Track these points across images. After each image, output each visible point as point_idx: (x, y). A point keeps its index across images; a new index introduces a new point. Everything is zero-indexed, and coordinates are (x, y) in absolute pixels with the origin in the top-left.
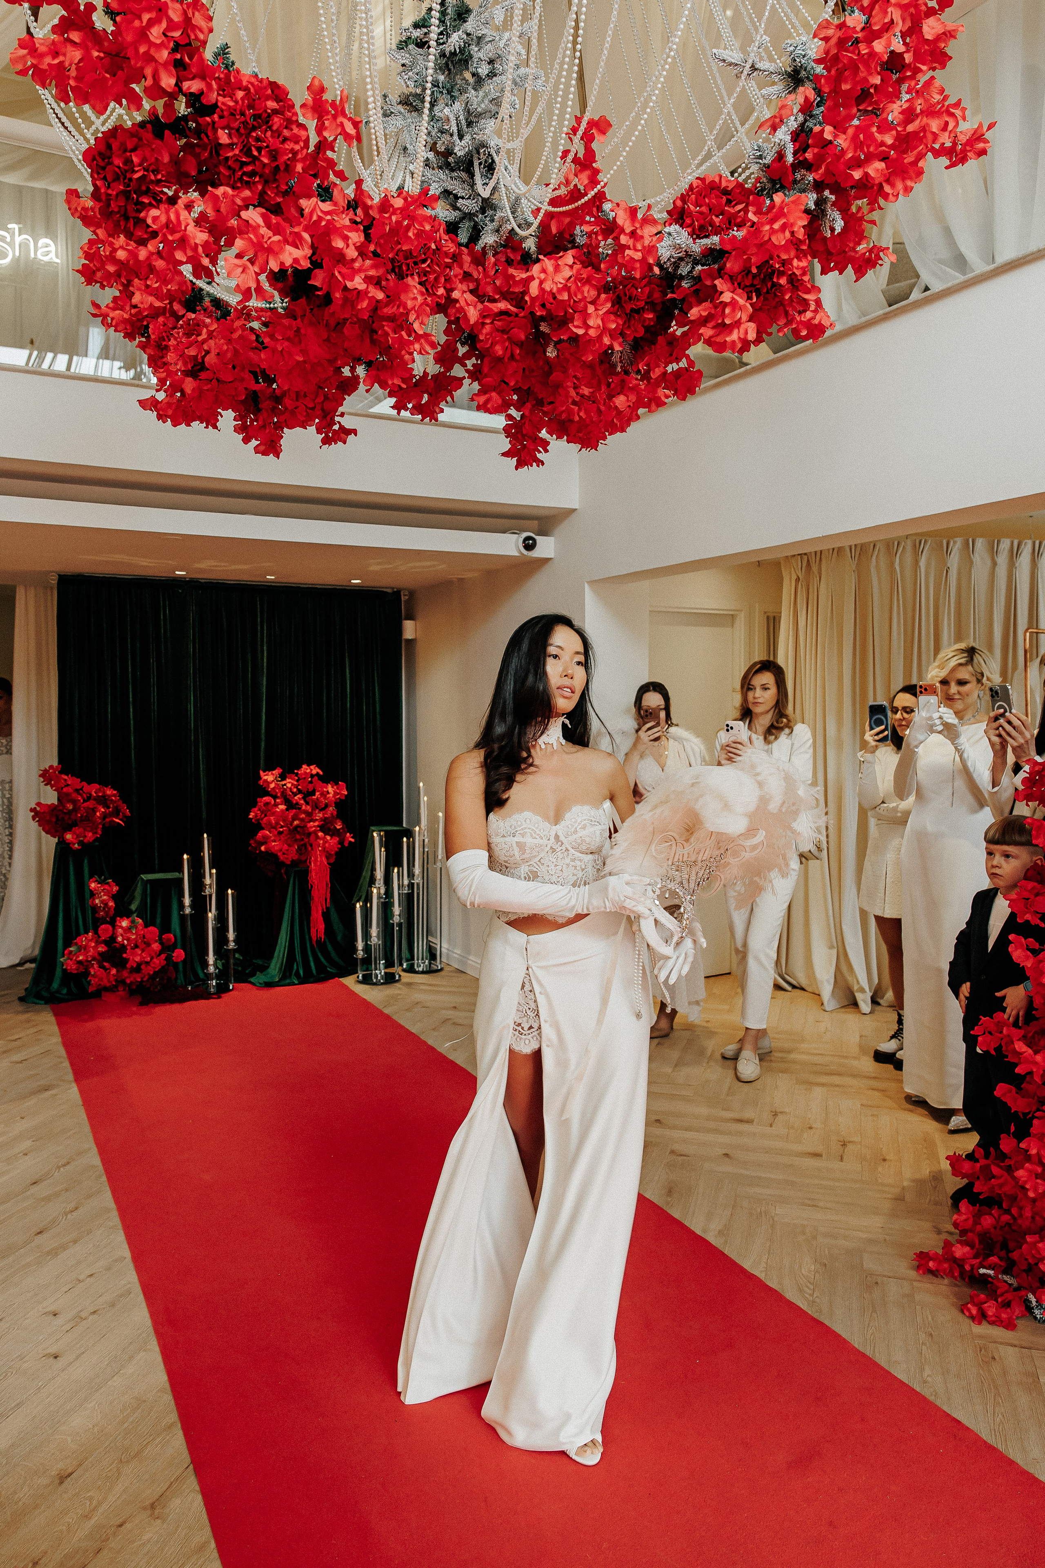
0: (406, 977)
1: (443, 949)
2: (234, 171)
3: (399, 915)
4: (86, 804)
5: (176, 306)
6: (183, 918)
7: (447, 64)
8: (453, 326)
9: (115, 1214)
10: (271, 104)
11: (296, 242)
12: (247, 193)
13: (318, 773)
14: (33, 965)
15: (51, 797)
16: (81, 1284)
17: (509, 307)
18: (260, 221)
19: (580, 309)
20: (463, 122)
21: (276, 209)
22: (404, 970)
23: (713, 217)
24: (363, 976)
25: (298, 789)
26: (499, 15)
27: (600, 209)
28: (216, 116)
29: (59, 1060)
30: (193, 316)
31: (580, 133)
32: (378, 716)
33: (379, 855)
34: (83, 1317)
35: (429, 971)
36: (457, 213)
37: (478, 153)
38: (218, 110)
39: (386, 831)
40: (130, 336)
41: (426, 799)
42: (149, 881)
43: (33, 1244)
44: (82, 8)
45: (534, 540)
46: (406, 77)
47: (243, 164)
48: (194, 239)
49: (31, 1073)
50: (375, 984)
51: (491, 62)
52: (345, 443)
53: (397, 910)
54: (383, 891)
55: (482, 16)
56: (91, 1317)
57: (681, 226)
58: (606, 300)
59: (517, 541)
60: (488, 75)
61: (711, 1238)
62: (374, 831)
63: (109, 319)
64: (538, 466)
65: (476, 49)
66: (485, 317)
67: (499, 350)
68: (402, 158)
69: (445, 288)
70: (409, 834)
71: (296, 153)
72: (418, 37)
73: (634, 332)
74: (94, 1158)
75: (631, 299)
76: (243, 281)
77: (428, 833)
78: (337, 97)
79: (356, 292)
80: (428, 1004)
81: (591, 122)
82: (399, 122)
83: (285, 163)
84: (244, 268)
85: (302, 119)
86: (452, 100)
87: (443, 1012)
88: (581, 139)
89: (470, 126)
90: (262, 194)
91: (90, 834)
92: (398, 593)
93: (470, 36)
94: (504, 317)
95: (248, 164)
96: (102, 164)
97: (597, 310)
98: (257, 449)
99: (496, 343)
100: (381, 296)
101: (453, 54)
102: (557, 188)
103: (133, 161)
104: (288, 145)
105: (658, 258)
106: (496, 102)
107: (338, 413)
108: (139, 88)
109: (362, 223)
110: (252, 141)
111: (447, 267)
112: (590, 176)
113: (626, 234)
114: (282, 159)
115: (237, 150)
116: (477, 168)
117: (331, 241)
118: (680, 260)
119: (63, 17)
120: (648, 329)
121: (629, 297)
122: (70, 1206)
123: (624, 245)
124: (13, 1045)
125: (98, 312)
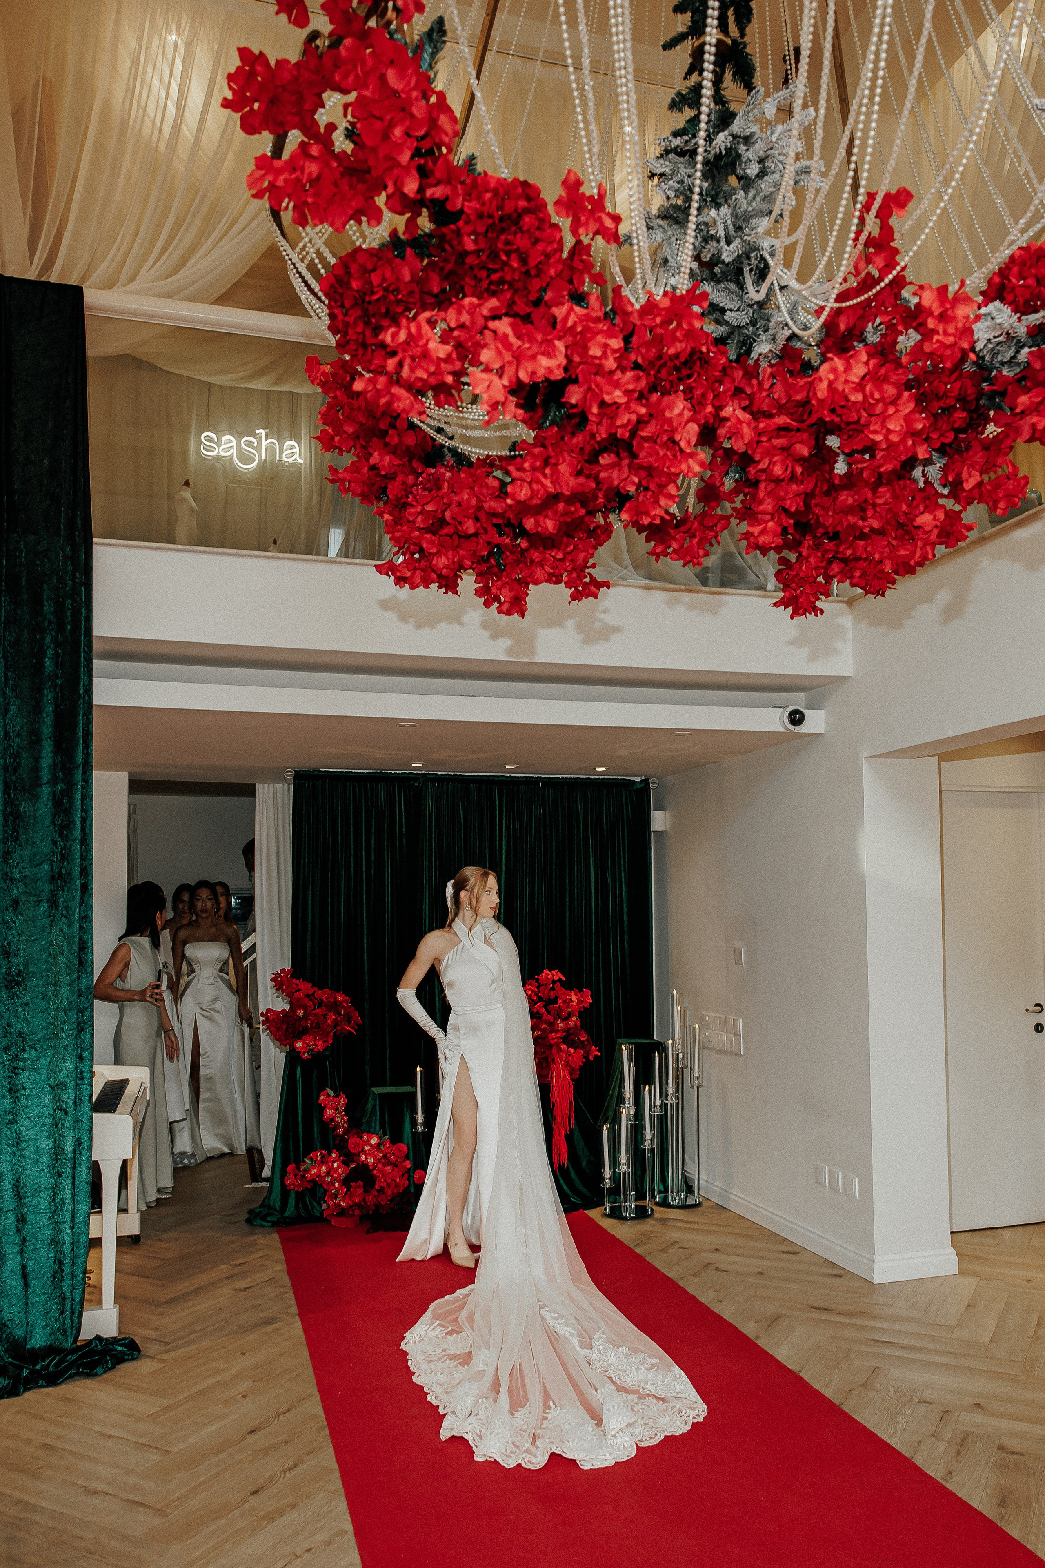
0: (659, 1212)
1: (702, 1182)
2: (481, 281)
3: (652, 1140)
4: (318, 1011)
5: (416, 463)
6: (415, 1134)
7: (711, 170)
9: (336, 1476)
10: (523, 203)
11: (551, 353)
12: (493, 303)
13: (560, 980)
15: (282, 1003)
16: (299, 1560)
17: (788, 421)
18: (509, 331)
19: (879, 412)
20: (731, 227)
21: (527, 319)
22: (657, 1204)
24: (611, 1208)
25: (539, 997)
26: (770, 108)
27: (898, 296)
28: (461, 223)
29: (283, 1290)
30: (433, 471)
31: (875, 211)
32: (625, 917)
33: (628, 1072)
35: (684, 1207)
36: (725, 329)
37: (749, 258)
38: (464, 217)
39: (635, 1044)
40: (366, 498)
41: (680, 1008)
42: (380, 1094)
43: (247, 1506)
44: (322, 130)
45: (802, 714)
46: (667, 186)
47: (491, 271)
48: (436, 352)
49: (255, 1303)
50: (625, 1218)
51: (761, 161)
52: (596, 597)
53: (648, 1134)
54: (632, 1112)
55: (751, 114)
57: (1003, 300)
58: (909, 401)
59: (784, 714)
60: (759, 174)
62: (621, 1044)
63: (347, 483)
64: (816, 615)
65: (746, 148)
66: (761, 435)
67: (778, 470)
68: (661, 273)
69: (713, 406)
70: (661, 1047)
71: (548, 256)
72: (678, 146)
73: (942, 435)
74: (315, 1407)
75: (938, 398)
76: (490, 396)
77: (683, 1046)
78: (595, 191)
79: (615, 407)
80: (686, 1245)
81: (888, 196)
82: (658, 236)
83: (537, 266)
84: (491, 382)
85: (555, 219)
86: (718, 206)
87: (703, 1254)
88: (876, 217)
89: (739, 229)
90: (511, 304)
91: (321, 1043)
92: (646, 782)
93: (735, 137)
94: (783, 433)
95: (496, 271)
96: (340, 290)
97: (897, 411)
98: (500, 611)
99: (775, 463)
100: (643, 411)
101: (718, 157)
102: (845, 280)
103: (371, 282)
104: (540, 247)
105: (973, 344)
106: (769, 198)
107: (589, 564)
108: (381, 200)
109: (621, 331)
110: (500, 245)
111: (716, 381)
112: (885, 259)
113: (934, 317)
114: (533, 262)
115: (483, 256)
116: (747, 275)
117: (586, 349)
118: (999, 343)
119: (303, 142)
120: (958, 431)
121: (937, 395)
122: (289, 1463)
123: (932, 330)
124: (236, 1270)
125: (335, 476)
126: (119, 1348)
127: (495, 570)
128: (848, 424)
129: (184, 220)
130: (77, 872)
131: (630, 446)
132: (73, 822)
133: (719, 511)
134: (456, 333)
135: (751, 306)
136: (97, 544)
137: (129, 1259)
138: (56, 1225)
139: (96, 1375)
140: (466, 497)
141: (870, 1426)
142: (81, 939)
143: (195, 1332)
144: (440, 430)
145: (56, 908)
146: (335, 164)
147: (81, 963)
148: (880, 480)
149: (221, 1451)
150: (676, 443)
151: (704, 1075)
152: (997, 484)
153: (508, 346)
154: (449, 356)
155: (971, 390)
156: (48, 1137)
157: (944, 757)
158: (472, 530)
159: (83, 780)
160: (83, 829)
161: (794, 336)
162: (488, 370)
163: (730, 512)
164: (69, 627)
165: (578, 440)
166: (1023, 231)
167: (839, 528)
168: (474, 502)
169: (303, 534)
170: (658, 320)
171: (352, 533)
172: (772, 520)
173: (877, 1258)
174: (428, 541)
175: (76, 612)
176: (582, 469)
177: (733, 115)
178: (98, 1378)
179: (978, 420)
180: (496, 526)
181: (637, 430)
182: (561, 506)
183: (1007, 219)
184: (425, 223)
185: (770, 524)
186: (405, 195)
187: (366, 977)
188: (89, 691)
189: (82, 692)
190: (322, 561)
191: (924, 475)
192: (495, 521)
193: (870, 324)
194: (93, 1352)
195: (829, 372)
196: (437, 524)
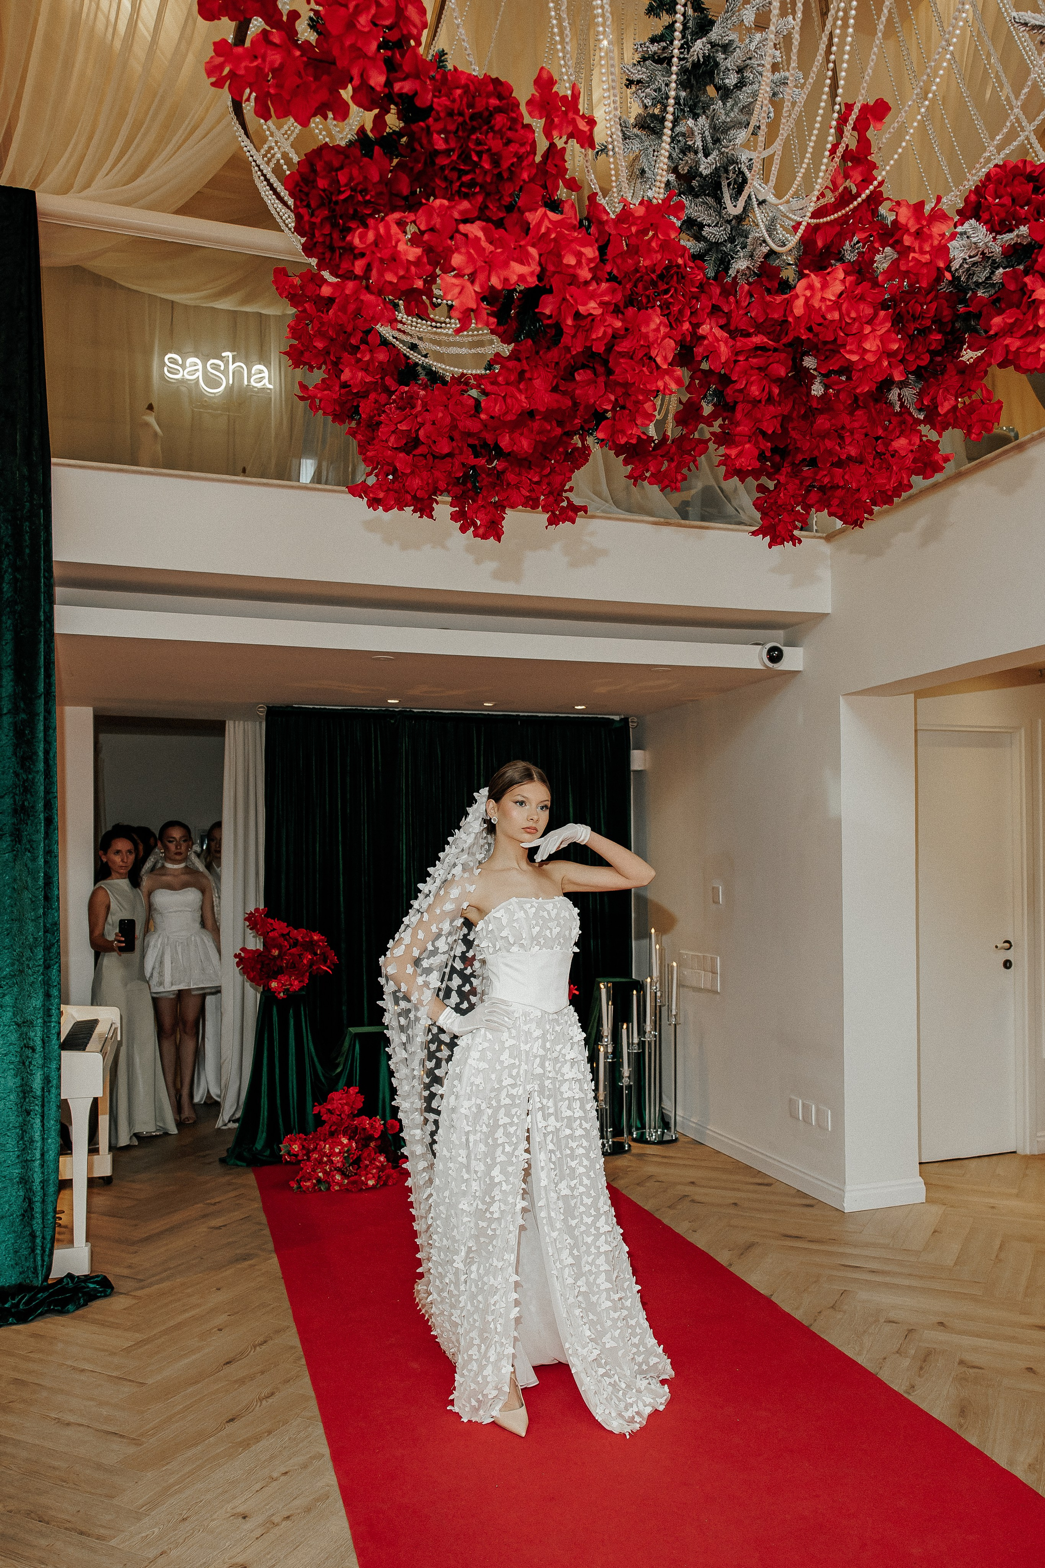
0: (637, 1148)
1: (678, 1118)
2: (451, 182)
3: (629, 1077)
4: (293, 950)
5: (388, 381)
7: (689, 79)
8: (697, 382)
10: (494, 102)
11: (523, 259)
12: (465, 205)
14: (236, 1125)
15: (254, 943)
16: (275, 1483)
17: (766, 340)
18: (481, 234)
19: (854, 331)
20: (709, 139)
21: (499, 224)
22: (634, 1140)
23: (1018, 208)
26: (749, 16)
27: (875, 212)
28: (431, 120)
29: (259, 1227)
30: (406, 389)
31: (851, 122)
33: (607, 1009)
34: (276, 1522)
35: (661, 1142)
36: (702, 245)
37: (727, 171)
38: (433, 113)
39: (614, 983)
40: (338, 418)
41: (658, 947)
42: (357, 1035)
43: (223, 1433)
44: (285, 18)
45: (780, 652)
46: (644, 94)
47: (461, 173)
48: (405, 255)
49: (231, 1240)
51: (740, 71)
52: (573, 522)
53: (626, 1071)
54: (610, 1050)
55: (729, 22)
56: (284, 1523)
57: (978, 220)
58: (884, 321)
59: (761, 651)
60: (736, 84)
61: (1019, 1472)
62: (600, 983)
63: (317, 401)
64: (794, 545)
65: (723, 56)
66: (737, 354)
67: (755, 390)
68: (638, 185)
69: (690, 323)
70: (640, 986)
71: (520, 158)
72: (655, 53)
73: (917, 357)
74: (292, 1338)
75: (914, 318)
76: (462, 303)
77: (661, 984)
78: (569, 92)
79: (590, 318)
80: (662, 1178)
81: (865, 108)
82: (636, 146)
83: (509, 168)
84: (463, 288)
85: (527, 119)
86: (696, 117)
87: (679, 1187)
88: (853, 129)
89: (716, 141)
90: (483, 208)
91: (296, 983)
92: (625, 721)
93: (713, 45)
94: (759, 352)
95: (467, 173)
96: (306, 189)
97: (873, 331)
98: (476, 535)
99: (752, 383)
100: (619, 324)
101: (696, 65)
102: (823, 195)
103: (338, 181)
104: (512, 148)
105: (949, 262)
106: (748, 110)
107: (567, 487)
108: (347, 93)
109: (597, 241)
110: (471, 145)
111: (693, 298)
112: (862, 174)
113: (910, 234)
114: (505, 165)
115: (454, 156)
116: (725, 189)
117: (560, 257)
118: (974, 264)
119: (264, 30)
120: (934, 353)
121: (913, 316)
122: (266, 1391)
123: (909, 247)
124: (212, 1209)
125: (305, 394)
126: (92, 1286)
127: (471, 493)
128: (825, 343)
129: (142, 124)
130: (40, 805)
131: (606, 362)
132: (36, 753)
133: (696, 435)
134: (426, 237)
135: (729, 222)
136: (56, 464)
137: (103, 1200)
138: (26, 1164)
139: (68, 1312)
140: (440, 415)
141: (837, 1345)
142: (46, 874)
143: (170, 1269)
144: (413, 347)
145: (20, 842)
146: (298, 53)
147: (47, 898)
148: (856, 402)
149: (196, 1382)
150: (652, 359)
151: (682, 1014)
152: (971, 409)
153: (480, 250)
154: (419, 258)
155: (947, 313)
156: (16, 1076)
157: (919, 694)
158: (446, 450)
159: (45, 710)
160: (46, 761)
161: (772, 252)
162: (459, 276)
163: (708, 436)
164: (27, 551)
165: (554, 354)
166: (1000, 149)
167: (816, 453)
168: (448, 419)
169: (273, 462)
170: (634, 229)
171: (324, 464)
172: (749, 442)
173: (848, 1188)
174: (402, 460)
175: (35, 536)
176: (557, 386)
177: (712, 23)
178: (70, 1315)
179: (953, 345)
180: (472, 447)
181: (613, 346)
182: (536, 425)
183: (984, 135)
184: (392, 121)
185: (747, 446)
186: (372, 88)
187: (343, 916)
188: (50, 618)
189: (42, 618)
190: (292, 487)
191: (900, 399)
192: (471, 441)
193: (847, 243)
194: (64, 1290)
195: (806, 289)
196: (411, 444)
